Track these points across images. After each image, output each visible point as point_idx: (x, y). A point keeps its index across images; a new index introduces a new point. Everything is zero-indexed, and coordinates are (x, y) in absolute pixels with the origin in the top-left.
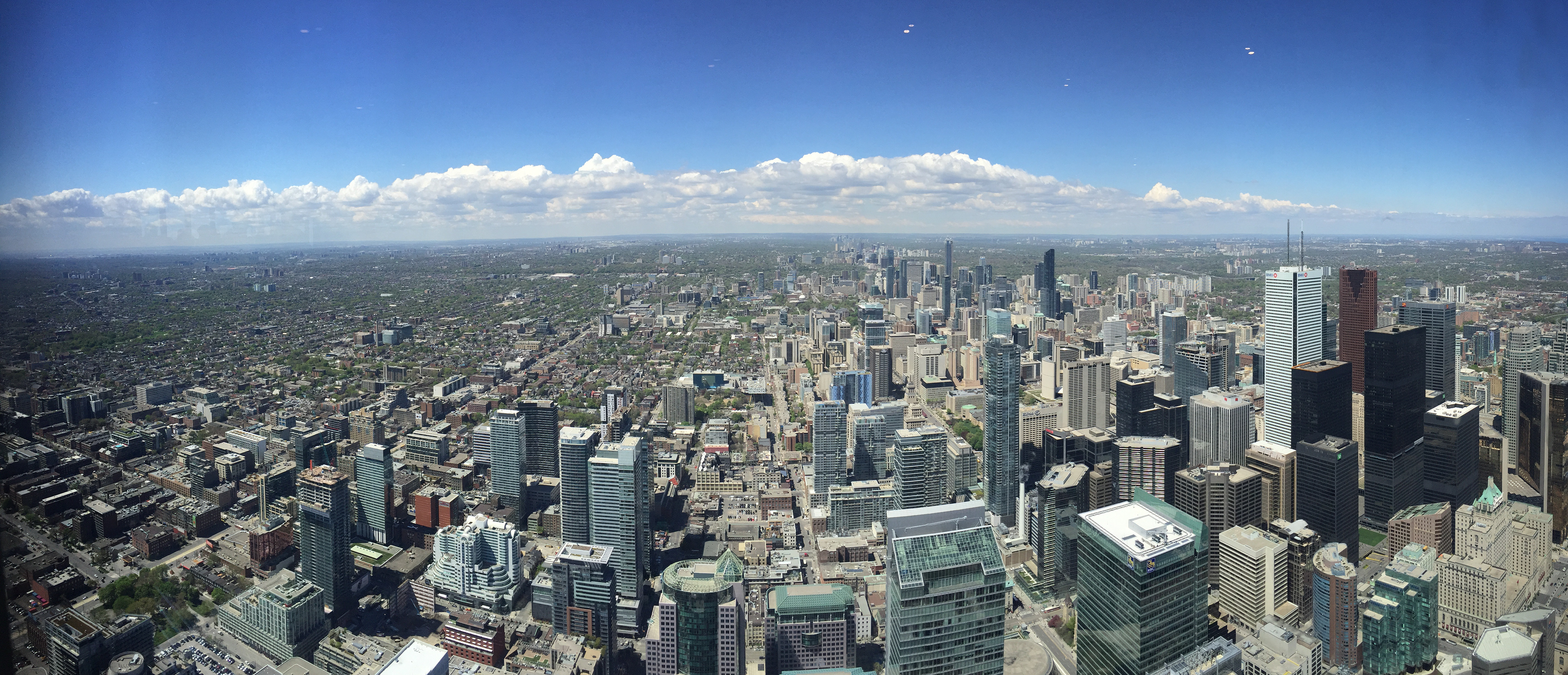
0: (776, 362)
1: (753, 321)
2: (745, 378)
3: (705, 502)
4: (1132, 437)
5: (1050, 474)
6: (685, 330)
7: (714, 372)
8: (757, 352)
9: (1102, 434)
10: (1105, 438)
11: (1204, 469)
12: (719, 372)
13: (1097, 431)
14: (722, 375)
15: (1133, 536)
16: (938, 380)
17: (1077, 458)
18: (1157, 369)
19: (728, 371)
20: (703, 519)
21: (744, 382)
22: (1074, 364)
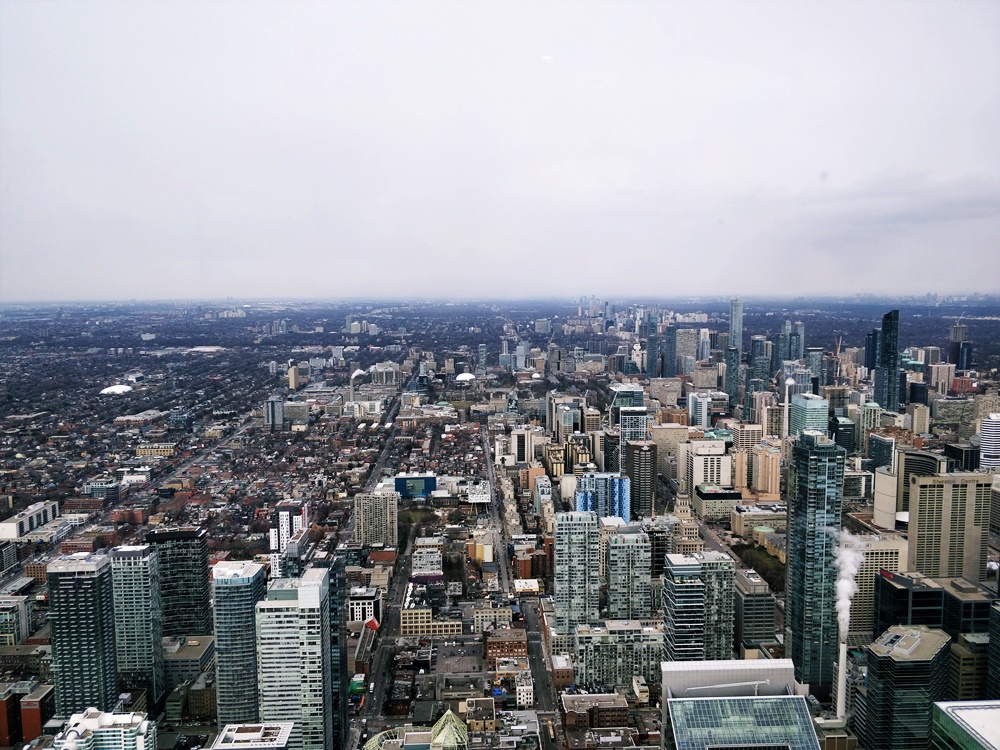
0: (503, 460)
1: (473, 408)
2: (462, 483)
3: (413, 649)
5: (886, 637)
6: (383, 423)
7: (422, 475)
8: (478, 448)
12: (430, 474)
14: (433, 479)
16: (718, 490)
19: (442, 473)
20: (411, 672)
21: (464, 488)
22: (928, 481)
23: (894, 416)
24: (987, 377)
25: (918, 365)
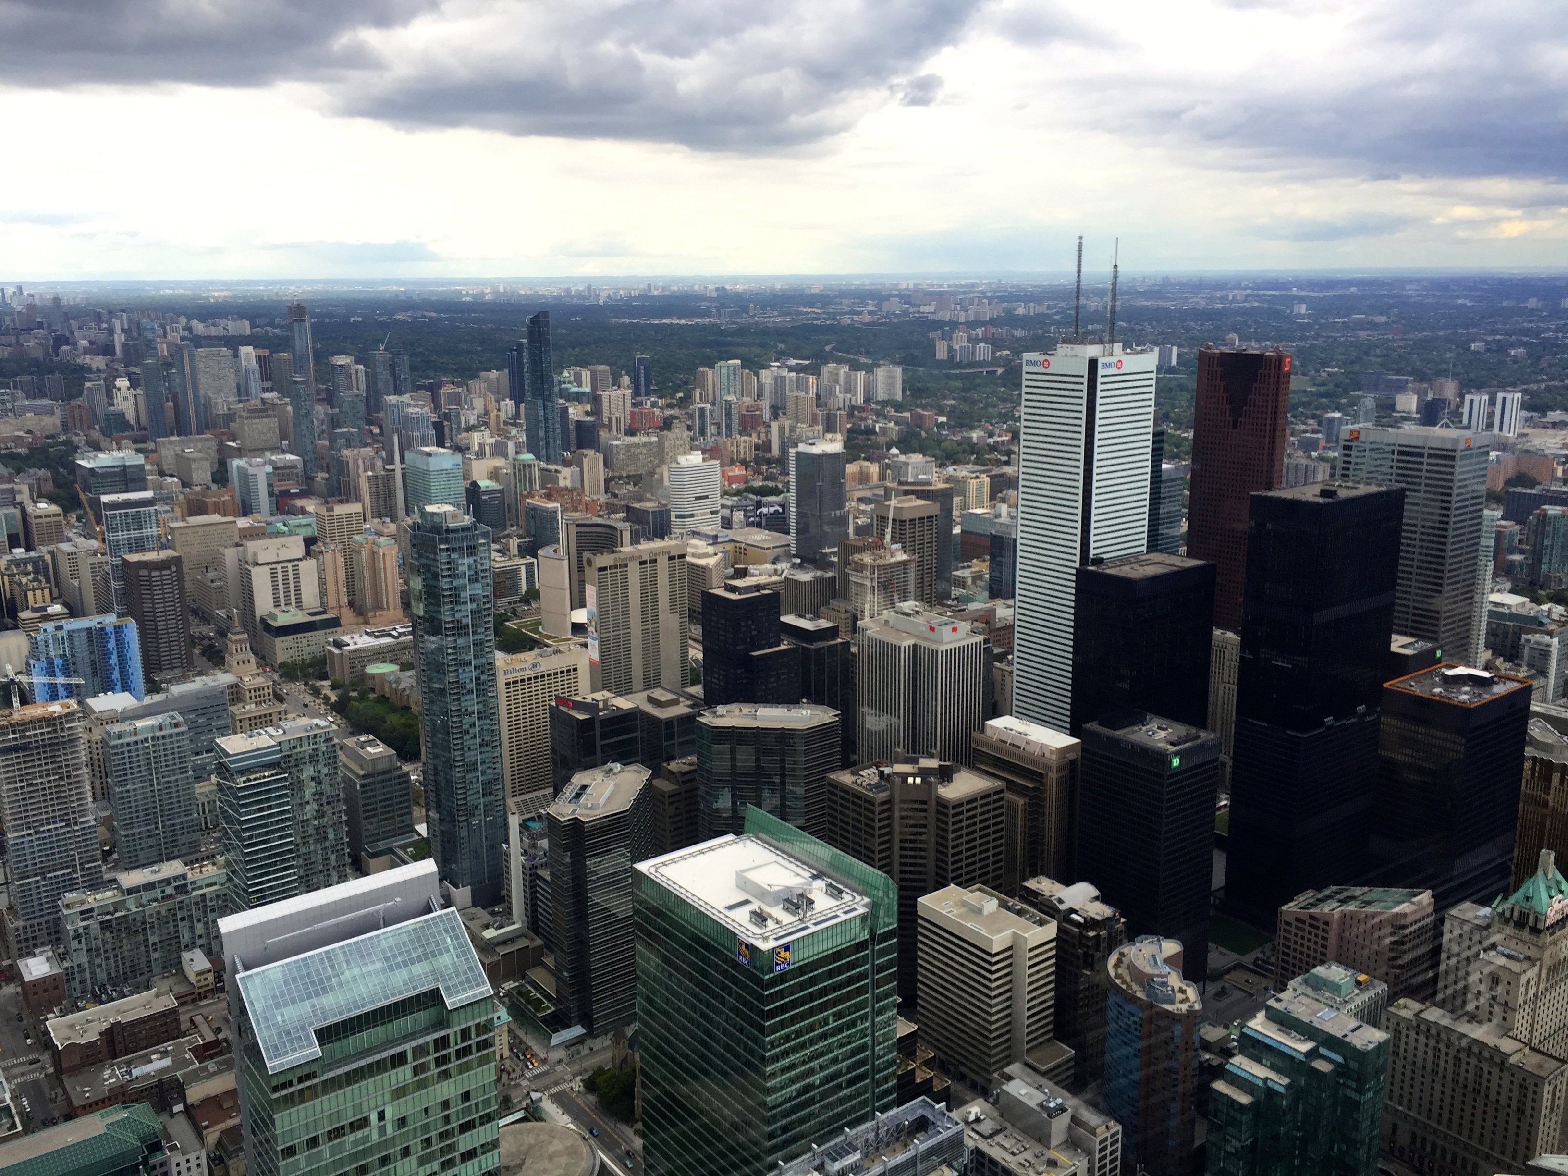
4: (734, 707)
5: (569, 791)
9: (675, 702)
10: (682, 709)
11: (887, 770)
13: (659, 694)
15: (747, 902)
16: (300, 617)
17: (625, 756)
18: (783, 566)
22: (604, 560)
23: (556, 471)
24: (670, 406)
25: (584, 394)
